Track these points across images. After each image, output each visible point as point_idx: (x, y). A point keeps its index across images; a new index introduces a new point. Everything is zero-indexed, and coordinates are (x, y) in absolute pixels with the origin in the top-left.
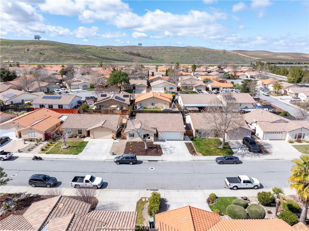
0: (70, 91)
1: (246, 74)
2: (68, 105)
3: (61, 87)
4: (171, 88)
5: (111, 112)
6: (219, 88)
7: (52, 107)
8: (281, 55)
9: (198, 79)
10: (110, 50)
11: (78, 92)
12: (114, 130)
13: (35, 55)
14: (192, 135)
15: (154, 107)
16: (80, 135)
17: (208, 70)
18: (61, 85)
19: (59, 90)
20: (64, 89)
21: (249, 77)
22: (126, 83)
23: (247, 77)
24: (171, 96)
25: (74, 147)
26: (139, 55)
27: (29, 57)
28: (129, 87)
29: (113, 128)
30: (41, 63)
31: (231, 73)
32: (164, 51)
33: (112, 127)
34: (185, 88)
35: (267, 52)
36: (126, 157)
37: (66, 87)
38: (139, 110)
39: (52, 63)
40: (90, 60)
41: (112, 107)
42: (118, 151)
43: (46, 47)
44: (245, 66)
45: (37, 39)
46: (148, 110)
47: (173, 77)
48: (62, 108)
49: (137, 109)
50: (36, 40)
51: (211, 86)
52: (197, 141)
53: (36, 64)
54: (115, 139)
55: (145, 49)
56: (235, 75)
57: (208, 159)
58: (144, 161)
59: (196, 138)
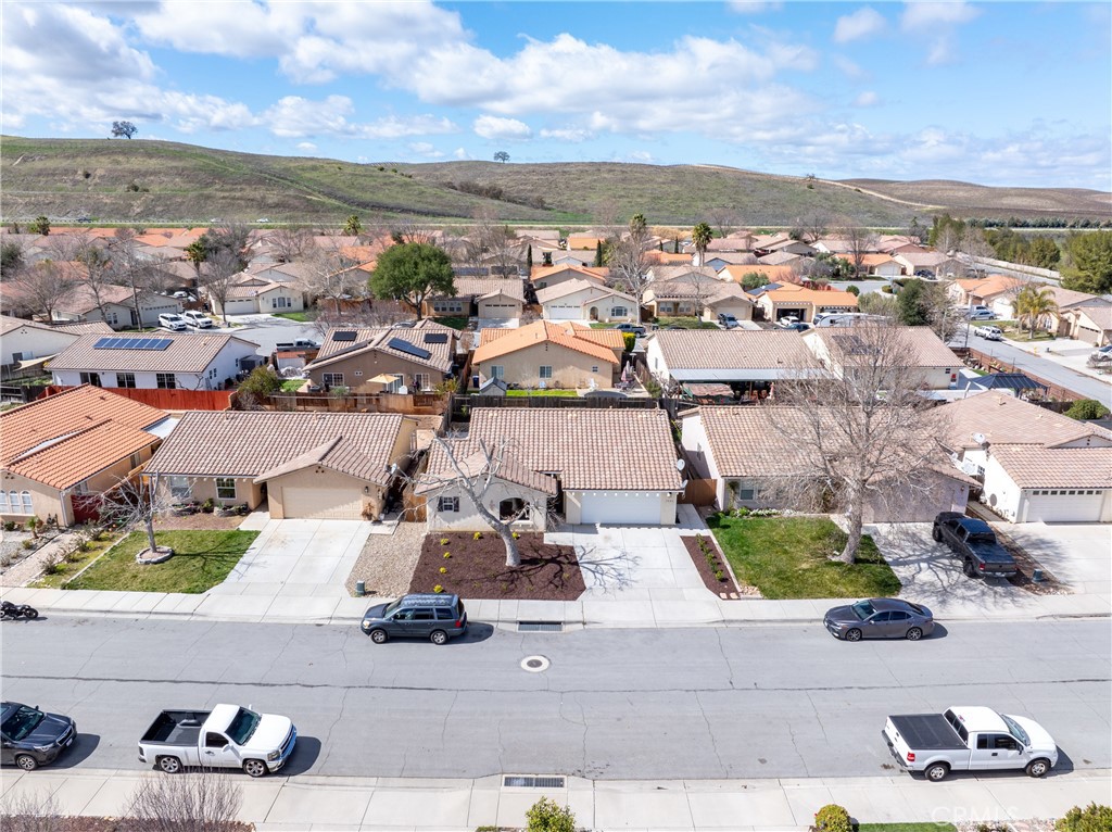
0: (222, 322)
1: (900, 259)
2: (197, 375)
3: (190, 306)
4: (619, 311)
5: (369, 401)
6: (803, 310)
7: (132, 385)
8: (1017, 195)
9: (721, 276)
10: (390, 177)
11: (252, 325)
12: (373, 479)
13: (114, 194)
14: (712, 501)
15: (550, 381)
16: (225, 501)
17: (756, 245)
18: (192, 299)
19: (180, 316)
20: (198, 313)
21: (910, 270)
22: (442, 288)
23: (904, 272)
24: (617, 339)
25: (194, 556)
26: (496, 194)
27: (91, 201)
28: (455, 306)
29: (370, 472)
30: (133, 223)
31: (842, 256)
32: (590, 178)
33: (366, 468)
34: (672, 312)
35: (966, 184)
36: (417, 610)
37: (207, 308)
38: (487, 394)
39: (175, 223)
40: (314, 209)
41: (378, 384)
42: (387, 577)
43: (153, 163)
44: (892, 234)
45: (122, 134)
46: (524, 394)
47: (626, 268)
48: (172, 385)
49: (478, 392)
50: (119, 137)
51: (774, 303)
52: (736, 531)
53: (113, 226)
54: (378, 522)
55: (518, 173)
56: (859, 262)
57: (790, 617)
58: (501, 626)
59: (727, 513)
